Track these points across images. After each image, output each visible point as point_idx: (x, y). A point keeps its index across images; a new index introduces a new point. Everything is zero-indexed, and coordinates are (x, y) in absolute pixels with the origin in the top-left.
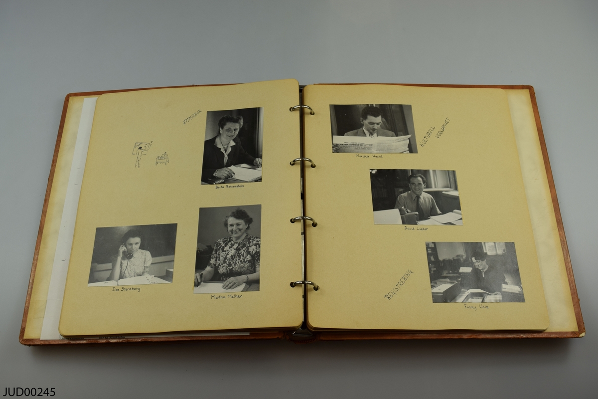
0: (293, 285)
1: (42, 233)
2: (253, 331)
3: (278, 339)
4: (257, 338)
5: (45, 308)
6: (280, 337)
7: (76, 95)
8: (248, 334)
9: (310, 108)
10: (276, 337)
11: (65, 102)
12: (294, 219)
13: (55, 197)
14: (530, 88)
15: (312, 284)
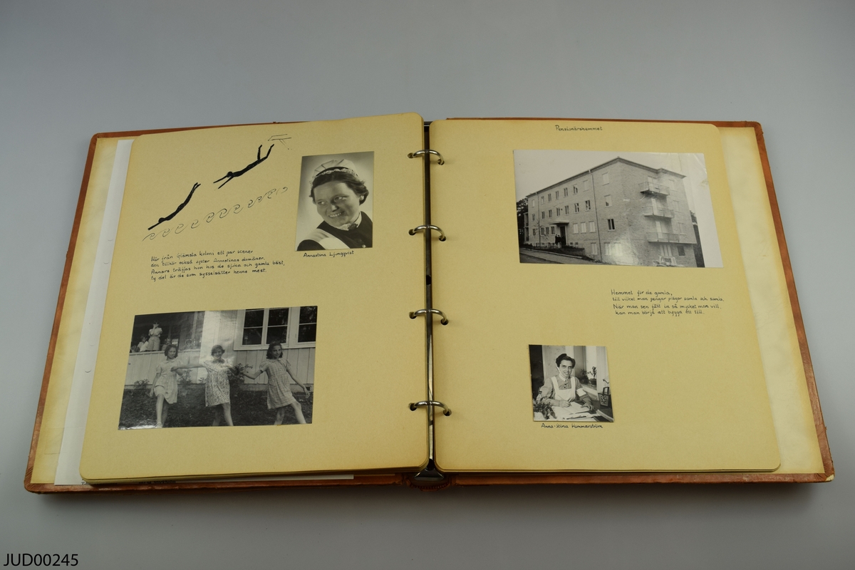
0: (413, 407)
1: (57, 332)
2: (358, 473)
3: (394, 484)
4: (364, 483)
5: (62, 439)
6: (397, 482)
7: (106, 135)
8: (351, 477)
9: (438, 154)
10: (391, 483)
11: (90, 145)
12: (416, 313)
13: (76, 281)
14: (755, 125)
15: (441, 405)
